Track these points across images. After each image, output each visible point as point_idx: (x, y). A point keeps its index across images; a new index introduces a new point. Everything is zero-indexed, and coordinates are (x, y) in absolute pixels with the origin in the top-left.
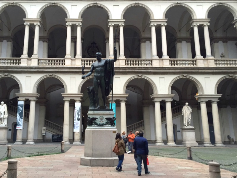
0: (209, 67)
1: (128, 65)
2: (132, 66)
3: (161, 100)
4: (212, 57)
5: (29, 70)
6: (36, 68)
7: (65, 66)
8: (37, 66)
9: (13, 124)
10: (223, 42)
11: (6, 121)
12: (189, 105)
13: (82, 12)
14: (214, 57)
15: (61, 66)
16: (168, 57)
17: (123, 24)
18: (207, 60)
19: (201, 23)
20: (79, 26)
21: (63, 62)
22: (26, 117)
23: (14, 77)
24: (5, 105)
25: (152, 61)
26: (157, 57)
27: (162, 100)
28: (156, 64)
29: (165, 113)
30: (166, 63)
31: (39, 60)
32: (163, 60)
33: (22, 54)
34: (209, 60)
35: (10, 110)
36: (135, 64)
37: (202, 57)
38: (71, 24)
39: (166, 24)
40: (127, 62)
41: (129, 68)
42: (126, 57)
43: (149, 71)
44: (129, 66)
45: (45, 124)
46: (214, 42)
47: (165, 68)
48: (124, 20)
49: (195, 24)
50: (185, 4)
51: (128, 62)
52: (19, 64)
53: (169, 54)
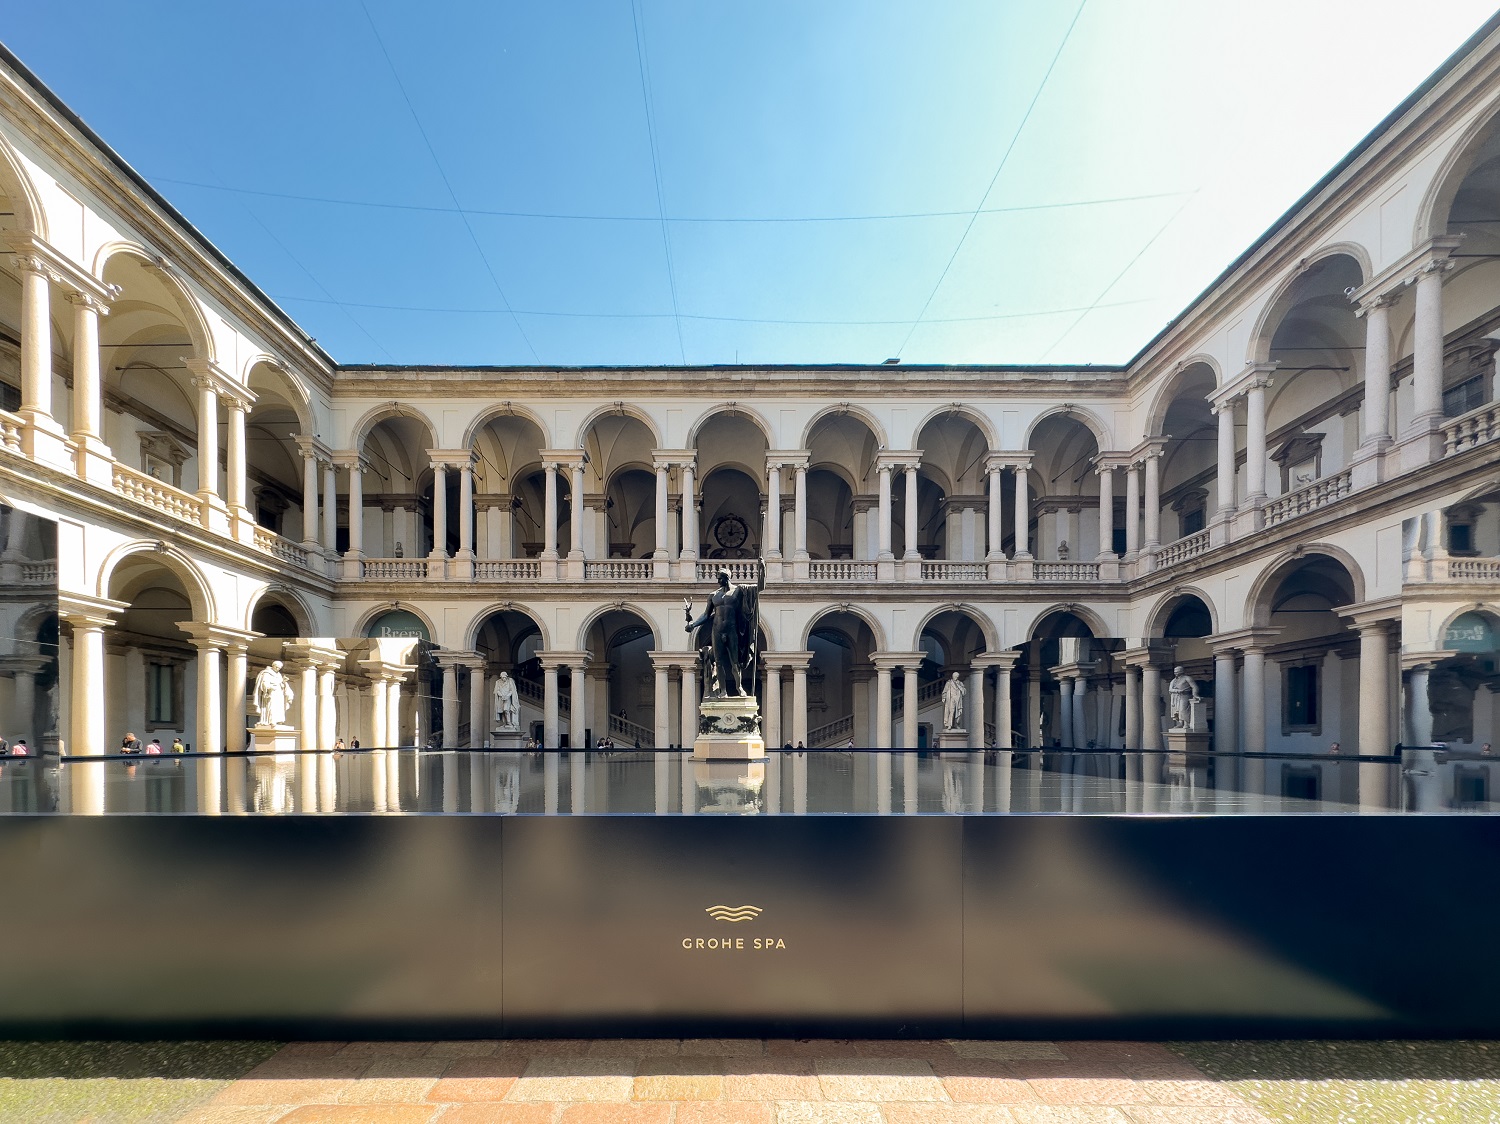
0: (1019, 581)
1: (816, 577)
2: (826, 580)
3: (893, 665)
4: (1030, 557)
5: (563, 591)
6: (580, 587)
7: (653, 581)
8: (583, 581)
9: (532, 725)
10: (1070, 512)
11: (515, 718)
12: (959, 679)
13: (695, 429)
14: (1036, 557)
15: (643, 580)
16: (919, 556)
17: (807, 465)
18: (1015, 564)
19: (1010, 462)
20: (688, 469)
21: (648, 571)
22: (563, 708)
23: (528, 609)
24: (511, 682)
25: (876, 566)
26: (891, 557)
27: (897, 667)
28: (887, 574)
29: (902, 699)
30: (912, 571)
31: (586, 565)
32: (904, 563)
33: (542, 547)
34: (1019, 565)
35: (522, 690)
36: (834, 574)
37: (1003, 557)
38: (666, 465)
39: (918, 466)
40: (813, 570)
41: (817, 586)
42: (813, 556)
43: (868, 592)
44: (819, 581)
45: (611, 725)
46: (1047, 512)
47: (908, 586)
48: (809, 454)
49: (993, 467)
50: (973, 409)
51: (816, 569)
52: (535, 576)
53: (920, 549)
